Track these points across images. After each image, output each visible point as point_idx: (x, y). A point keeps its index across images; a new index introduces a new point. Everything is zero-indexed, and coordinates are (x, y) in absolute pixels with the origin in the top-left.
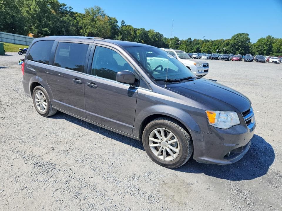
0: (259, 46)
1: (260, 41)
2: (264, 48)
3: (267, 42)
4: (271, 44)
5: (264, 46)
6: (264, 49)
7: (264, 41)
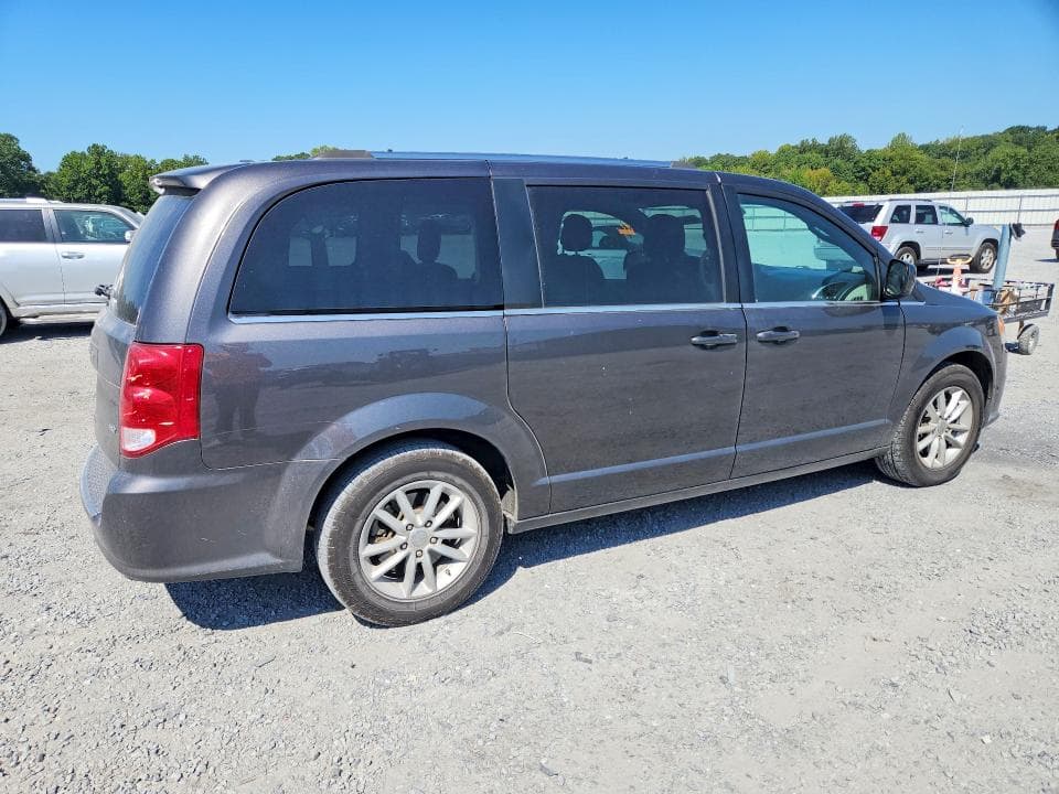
0: (76, 183)
1: (70, 161)
2: (95, 188)
3: (99, 169)
4: (112, 175)
5: (94, 182)
6: (97, 193)
7: (88, 166)
